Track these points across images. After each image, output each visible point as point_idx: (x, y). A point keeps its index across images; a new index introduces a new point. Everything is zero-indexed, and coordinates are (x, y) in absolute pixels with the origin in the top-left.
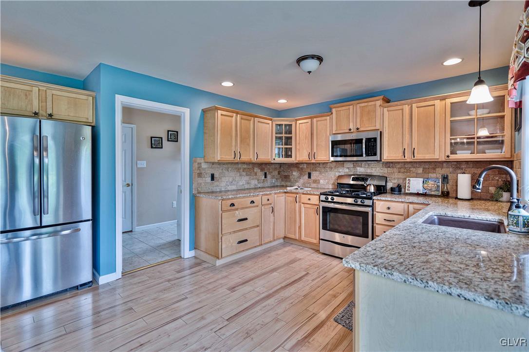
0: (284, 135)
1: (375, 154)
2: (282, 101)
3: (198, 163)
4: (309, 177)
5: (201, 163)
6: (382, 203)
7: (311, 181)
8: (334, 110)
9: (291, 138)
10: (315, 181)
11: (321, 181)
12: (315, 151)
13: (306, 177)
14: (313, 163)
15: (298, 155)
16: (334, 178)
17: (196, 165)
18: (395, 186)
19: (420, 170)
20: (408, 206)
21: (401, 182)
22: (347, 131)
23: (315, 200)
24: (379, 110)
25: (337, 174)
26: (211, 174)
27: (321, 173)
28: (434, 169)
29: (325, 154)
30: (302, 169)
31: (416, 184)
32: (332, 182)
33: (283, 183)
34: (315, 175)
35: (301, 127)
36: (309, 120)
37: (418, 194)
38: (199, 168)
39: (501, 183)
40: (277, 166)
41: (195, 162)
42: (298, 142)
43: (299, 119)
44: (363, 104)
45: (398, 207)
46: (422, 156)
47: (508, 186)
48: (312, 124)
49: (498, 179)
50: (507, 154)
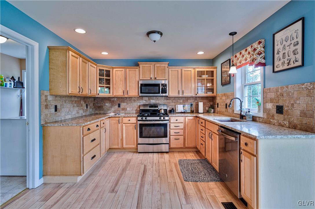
0: (105, 77)
1: (166, 93)
2: (105, 53)
3: (45, 96)
4: (119, 106)
5: (47, 96)
6: (174, 118)
7: (120, 109)
8: (141, 66)
9: (109, 80)
10: (124, 109)
11: (128, 109)
12: (128, 89)
13: (117, 106)
14: (126, 98)
15: (115, 92)
16: (136, 107)
17: (43, 98)
18: (171, 109)
19: (181, 101)
20: (185, 118)
21: (173, 107)
22: (149, 79)
23: (133, 120)
24: (167, 69)
25: (139, 104)
26: (55, 106)
27: (127, 103)
28: (187, 100)
29: (134, 92)
30: (113, 101)
31: (180, 108)
32: (135, 109)
33: (97, 112)
34: (123, 105)
35: (117, 74)
36: (124, 69)
37: (181, 113)
38: (46, 100)
39: (210, 106)
40: (93, 99)
41: (43, 94)
42: (114, 83)
43: (115, 68)
44: (158, 65)
45: (181, 119)
46: (186, 94)
47: (213, 107)
48: (125, 72)
49: (209, 104)
50: (215, 94)
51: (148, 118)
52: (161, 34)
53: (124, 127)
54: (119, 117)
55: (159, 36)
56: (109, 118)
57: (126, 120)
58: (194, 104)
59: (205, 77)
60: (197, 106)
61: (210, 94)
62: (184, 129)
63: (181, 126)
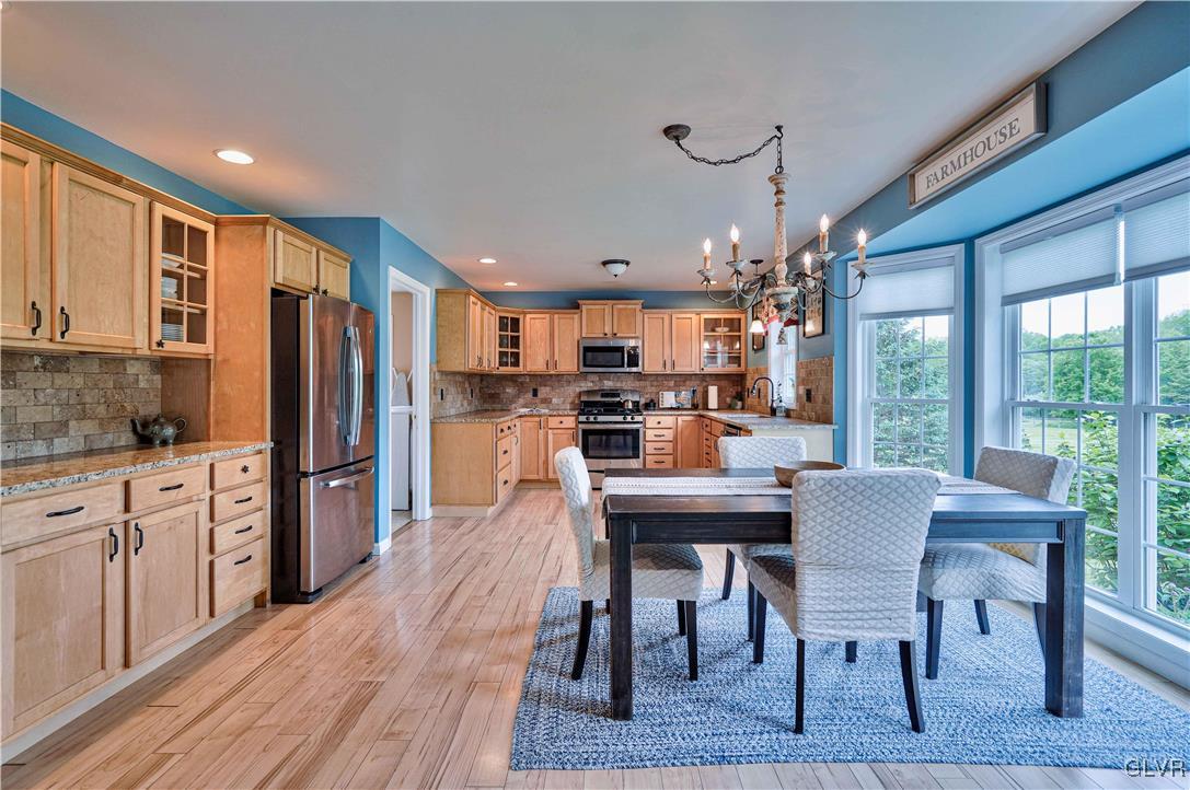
0: (509, 333)
1: (637, 365)
2: (511, 284)
4: (535, 393)
5: (435, 372)
6: (653, 418)
7: (537, 400)
8: (584, 308)
9: (518, 337)
10: (546, 401)
11: (554, 400)
12: (556, 358)
13: (530, 395)
14: (551, 375)
15: (528, 364)
16: (573, 395)
17: (432, 375)
18: (648, 401)
19: (672, 383)
20: (678, 419)
21: (653, 397)
22: (602, 336)
23: (570, 422)
24: (639, 316)
25: (578, 390)
27: (553, 388)
28: (684, 382)
29: (569, 363)
30: (522, 383)
31: (669, 399)
32: (570, 400)
33: (486, 406)
34: (543, 392)
35: (534, 326)
36: (548, 316)
37: (672, 409)
38: (434, 379)
39: (734, 393)
40: (477, 379)
41: (432, 370)
42: (528, 343)
43: (530, 313)
44: (620, 305)
45: (668, 420)
46: (681, 369)
47: (740, 396)
48: (552, 321)
49: (732, 391)
50: (743, 368)
51: (600, 418)
52: (627, 263)
53: (550, 437)
54: (540, 416)
55: (624, 266)
56: (520, 416)
57: (554, 422)
58: (700, 390)
59: (722, 330)
60: (706, 393)
61: (733, 368)
62: (675, 441)
63: (669, 435)
